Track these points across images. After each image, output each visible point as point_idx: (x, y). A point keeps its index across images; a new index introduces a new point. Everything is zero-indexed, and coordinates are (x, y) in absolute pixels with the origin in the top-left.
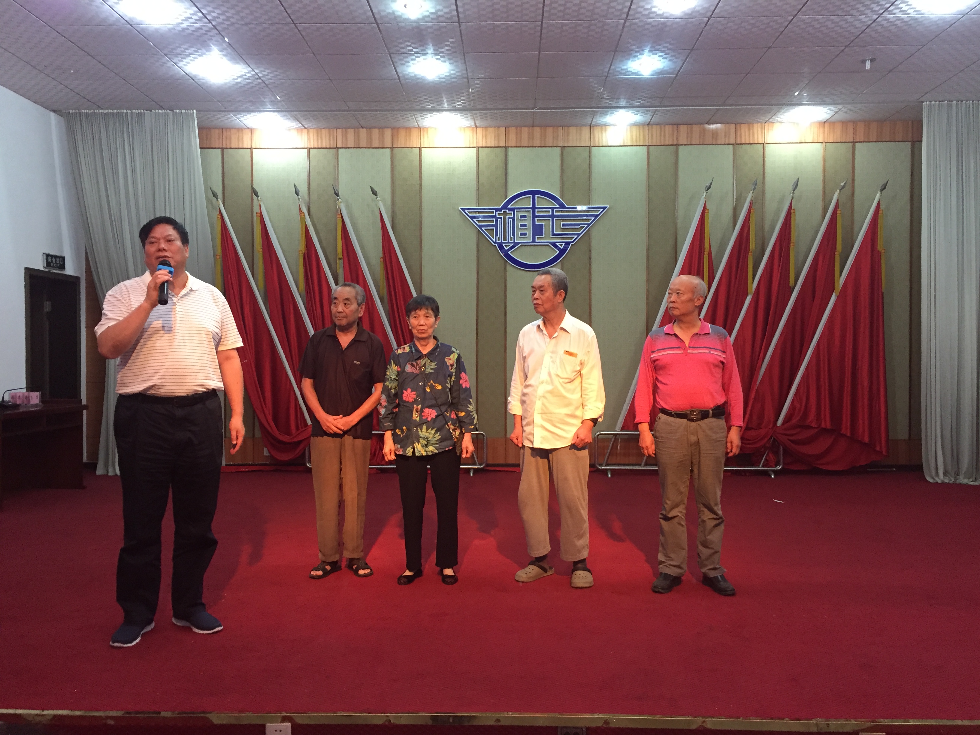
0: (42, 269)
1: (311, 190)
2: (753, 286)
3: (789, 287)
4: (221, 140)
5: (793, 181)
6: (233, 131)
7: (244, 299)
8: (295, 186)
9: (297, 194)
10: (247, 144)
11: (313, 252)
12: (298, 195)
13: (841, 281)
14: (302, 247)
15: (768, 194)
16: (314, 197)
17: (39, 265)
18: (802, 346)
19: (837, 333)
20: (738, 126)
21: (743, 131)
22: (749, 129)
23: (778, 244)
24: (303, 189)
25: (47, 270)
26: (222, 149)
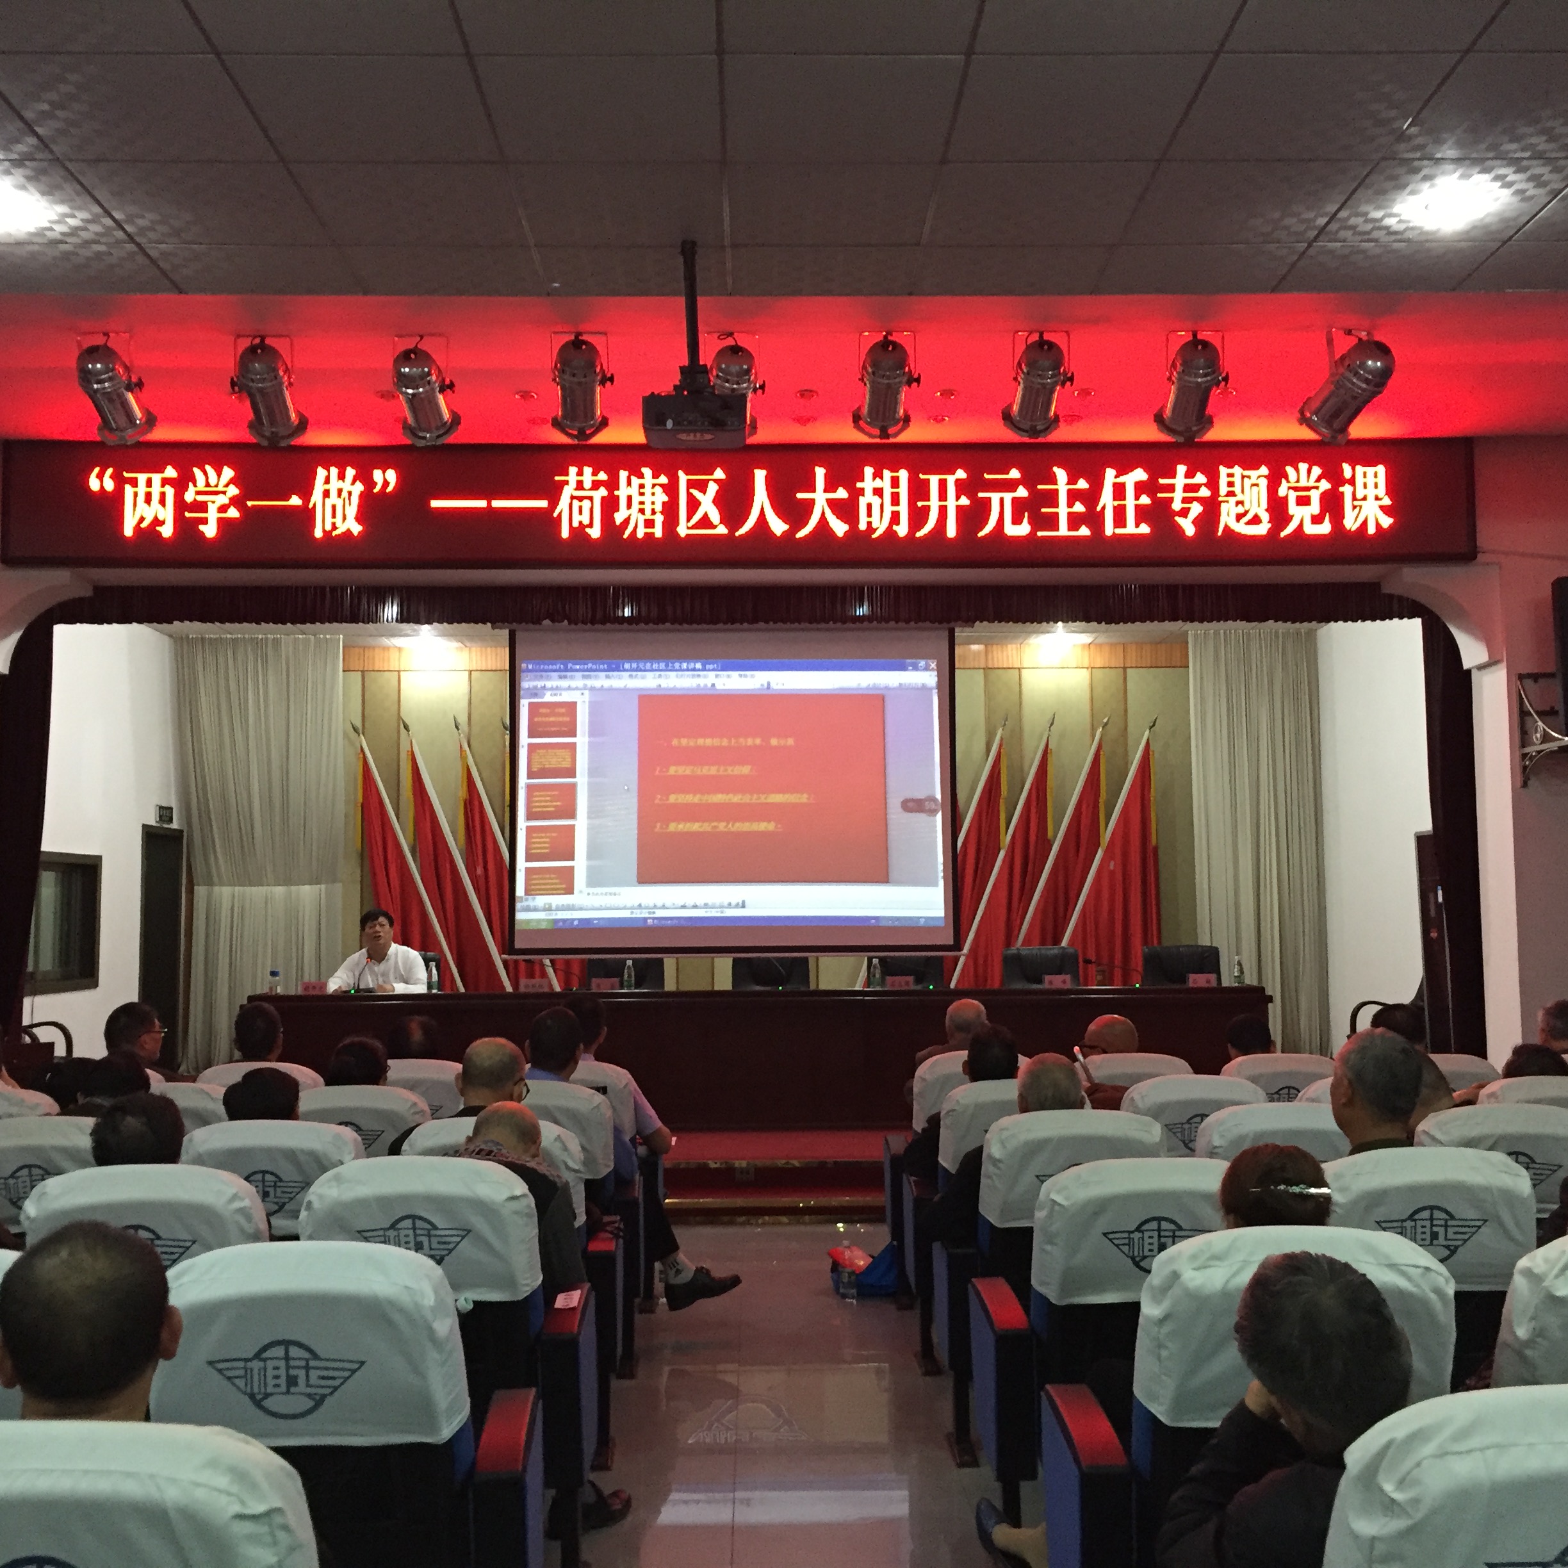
0: (154, 824)
1: (472, 723)
2: (1006, 839)
3: (1049, 841)
4: (362, 661)
5: (1049, 716)
6: (377, 651)
7: (389, 857)
8: (455, 718)
9: (457, 727)
10: (394, 665)
11: (476, 797)
12: (458, 729)
13: (1106, 836)
14: (462, 793)
15: (1027, 728)
16: (475, 730)
17: (152, 821)
18: (1066, 910)
19: (1105, 895)
20: (989, 647)
21: (995, 653)
22: (1002, 652)
23: (1034, 787)
24: (463, 720)
25: (158, 825)
26: (363, 672)
